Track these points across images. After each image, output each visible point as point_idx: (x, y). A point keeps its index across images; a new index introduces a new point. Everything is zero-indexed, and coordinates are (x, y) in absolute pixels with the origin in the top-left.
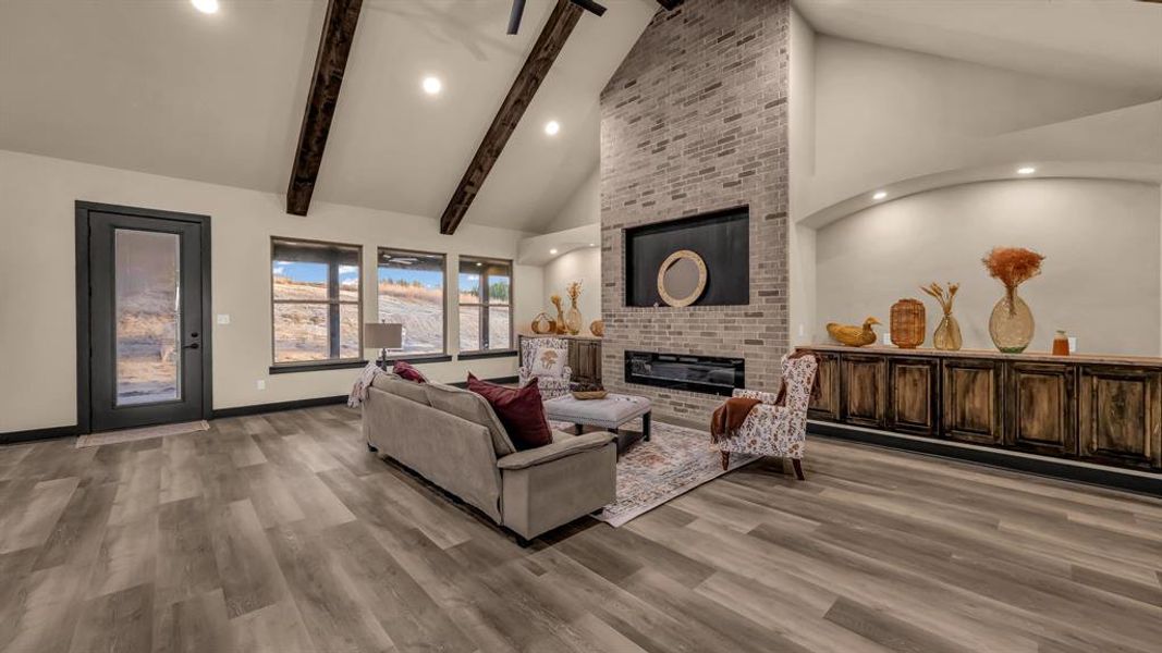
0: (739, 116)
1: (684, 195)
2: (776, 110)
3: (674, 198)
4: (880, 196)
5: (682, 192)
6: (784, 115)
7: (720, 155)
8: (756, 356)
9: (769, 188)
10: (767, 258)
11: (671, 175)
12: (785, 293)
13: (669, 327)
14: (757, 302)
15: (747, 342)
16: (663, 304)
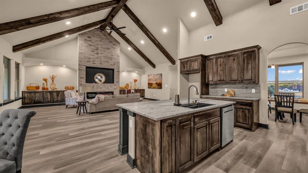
0: (113, 55)
5: (102, 63)
6: (119, 58)
7: (110, 60)
8: (115, 91)
9: (117, 67)
10: (117, 77)
11: (100, 60)
12: (119, 82)
13: (99, 87)
14: (115, 83)
16: (96, 83)
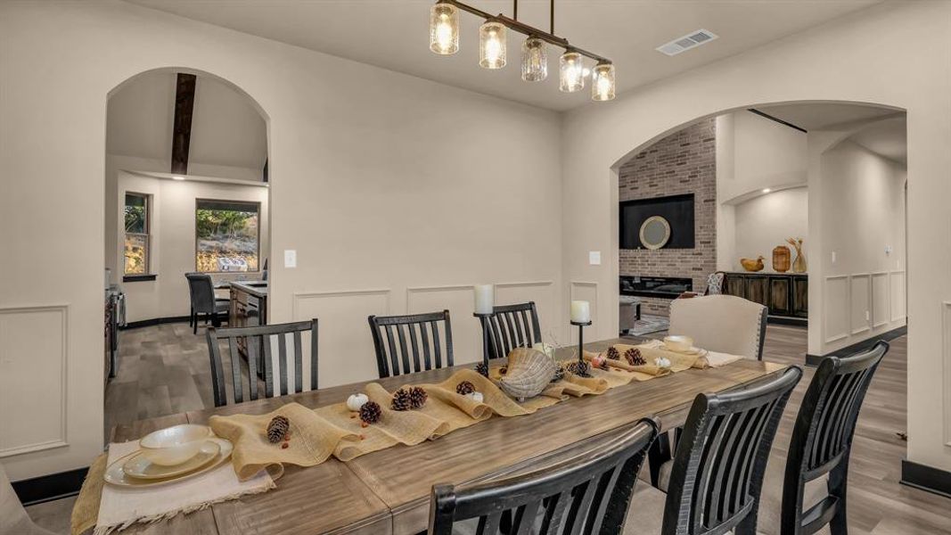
0: (688, 144)
1: (656, 185)
2: (709, 144)
3: (651, 186)
4: (767, 191)
5: (655, 183)
6: (713, 147)
7: (678, 164)
8: (698, 277)
9: (705, 186)
10: (704, 223)
11: (648, 173)
12: (714, 242)
13: (647, 261)
14: (699, 247)
15: (693, 269)
16: (643, 248)
